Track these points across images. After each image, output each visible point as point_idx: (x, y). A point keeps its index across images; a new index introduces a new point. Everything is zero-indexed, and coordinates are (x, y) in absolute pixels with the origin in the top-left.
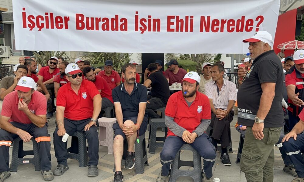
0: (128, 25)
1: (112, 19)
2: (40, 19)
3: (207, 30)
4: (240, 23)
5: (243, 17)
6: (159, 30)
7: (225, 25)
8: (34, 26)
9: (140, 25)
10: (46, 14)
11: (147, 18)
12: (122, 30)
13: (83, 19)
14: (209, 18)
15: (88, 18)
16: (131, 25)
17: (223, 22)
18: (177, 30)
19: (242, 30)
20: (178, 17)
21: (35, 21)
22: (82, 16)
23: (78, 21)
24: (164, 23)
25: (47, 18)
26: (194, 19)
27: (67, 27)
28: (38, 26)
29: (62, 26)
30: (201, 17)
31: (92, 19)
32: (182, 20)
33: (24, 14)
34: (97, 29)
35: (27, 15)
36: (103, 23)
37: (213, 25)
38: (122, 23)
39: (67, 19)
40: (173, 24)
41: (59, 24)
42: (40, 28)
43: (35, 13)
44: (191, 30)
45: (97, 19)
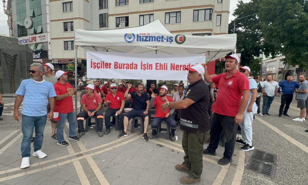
0: (138, 67)
1: (131, 64)
2: (98, 64)
3: (174, 69)
5: (190, 64)
6: (152, 69)
7: (182, 67)
9: (143, 67)
10: (101, 62)
11: (146, 64)
12: (135, 69)
14: (174, 64)
15: (119, 64)
16: (139, 67)
18: (160, 69)
20: (160, 64)
21: (96, 65)
22: (117, 63)
23: (115, 65)
24: (154, 66)
25: (101, 64)
26: (168, 64)
27: (110, 68)
28: (97, 67)
29: (108, 67)
30: (171, 64)
32: (162, 65)
35: (93, 62)
36: (127, 66)
37: (176, 67)
38: (135, 66)
39: (110, 64)
40: (158, 66)
43: (96, 61)
44: (167, 69)
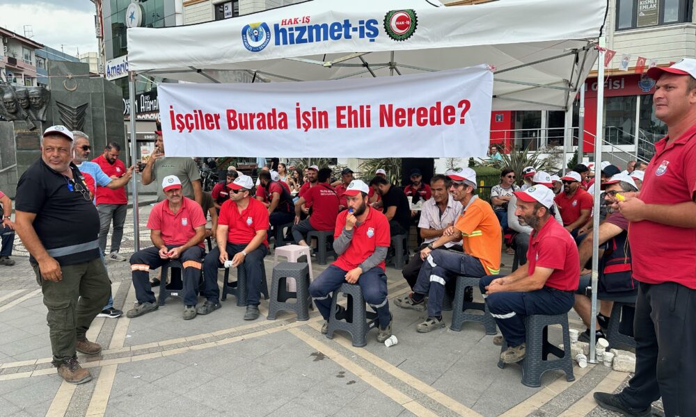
0: (288, 121)
1: (269, 115)
2: (189, 118)
3: (390, 125)
4: (435, 112)
5: (439, 104)
6: (326, 126)
7: (414, 116)
8: (183, 128)
9: (303, 121)
10: (195, 111)
11: (311, 111)
12: (281, 127)
13: (235, 116)
14: (391, 106)
15: (240, 115)
16: (292, 121)
17: (411, 111)
18: (350, 126)
19: (439, 122)
20: (350, 108)
21: (184, 120)
22: (234, 112)
23: (229, 119)
24: (332, 117)
25: (196, 116)
26: (371, 109)
27: (218, 128)
28: (188, 127)
29: (213, 126)
30: (381, 106)
31: (246, 115)
32: (355, 112)
33: (172, 113)
34: (252, 128)
35: (175, 115)
36: (259, 119)
37: (398, 117)
38: (280, 119)
39: (217, 117)
40: (343, 117)
41: (210, 123)
42: (190, 129)
43: (183, 111)
44: (369, 125)
45: (250, 114)
